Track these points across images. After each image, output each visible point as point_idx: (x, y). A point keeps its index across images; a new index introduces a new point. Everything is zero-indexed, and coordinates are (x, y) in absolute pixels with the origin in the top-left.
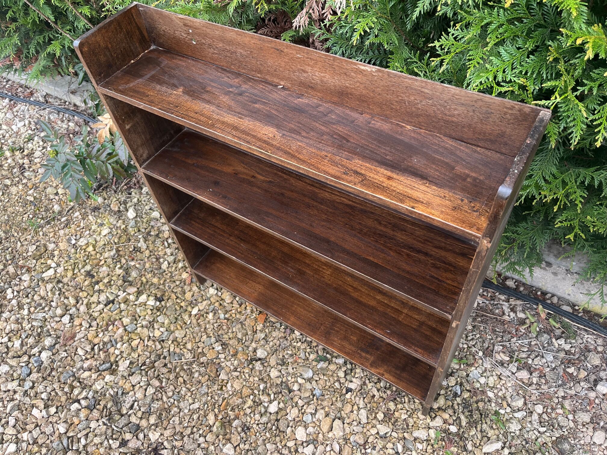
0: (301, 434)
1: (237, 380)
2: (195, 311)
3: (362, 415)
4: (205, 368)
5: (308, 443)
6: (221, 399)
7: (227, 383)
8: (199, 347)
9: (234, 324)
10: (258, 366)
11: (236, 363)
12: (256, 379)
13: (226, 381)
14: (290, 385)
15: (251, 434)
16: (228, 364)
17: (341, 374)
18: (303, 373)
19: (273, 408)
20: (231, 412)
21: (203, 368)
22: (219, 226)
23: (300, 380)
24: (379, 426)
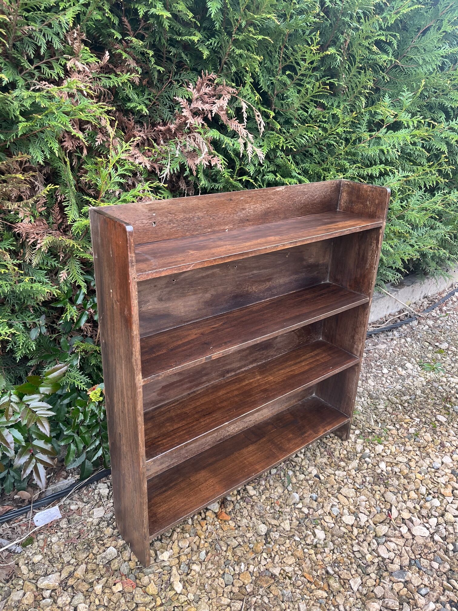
0: (349, 519)
1: (285, 560)
2: (178, 587)
3: (340, 474)
4: (261, 587)
5: (357, 517)
6: (303, 578)
7: (284, 571)
8: (231, 592)
9: (218, 546)
10: (275, 535)
11: (264, 555)
12: (288, 541)
13: (282, 571)
14: (301, 517)
15: (342, 561)
16: (263, 562)
17: (302, 477)
18: (293, 501)
19: (321, 534)
20: (319, 572)
21: (261, 590)
22: (179, 425)
23: (300, 506)
24: (350, 467)
